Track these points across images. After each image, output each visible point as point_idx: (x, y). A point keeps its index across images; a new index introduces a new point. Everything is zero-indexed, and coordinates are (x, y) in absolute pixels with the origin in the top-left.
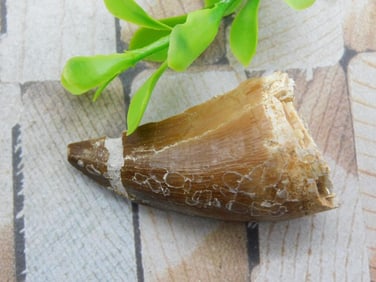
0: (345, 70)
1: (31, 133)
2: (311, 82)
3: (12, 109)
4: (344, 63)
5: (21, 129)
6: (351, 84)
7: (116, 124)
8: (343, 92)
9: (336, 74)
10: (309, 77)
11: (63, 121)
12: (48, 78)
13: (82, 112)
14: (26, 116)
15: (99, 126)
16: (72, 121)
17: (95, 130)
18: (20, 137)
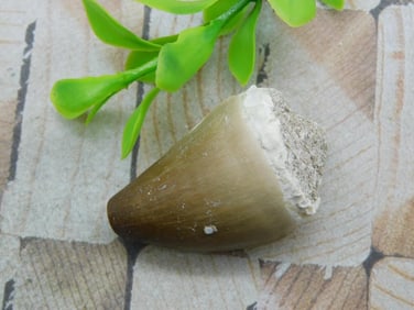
0: (368, 274)
1: (24, 291)
2: (329, 280)
3: (8, 262)
4: (368, 265)
5: (15, 285)
6: (373, 289)
7: (114, 295)
8: (362, 297)
9: (358, 276)
10: (328, 275)
11: (60, 284)
12: (50, 236)
13: (81, 278)
14: (22, 273)
15: (96, 295)
16: (69, 285)
17: (92, 299)
18: (12, 294)
